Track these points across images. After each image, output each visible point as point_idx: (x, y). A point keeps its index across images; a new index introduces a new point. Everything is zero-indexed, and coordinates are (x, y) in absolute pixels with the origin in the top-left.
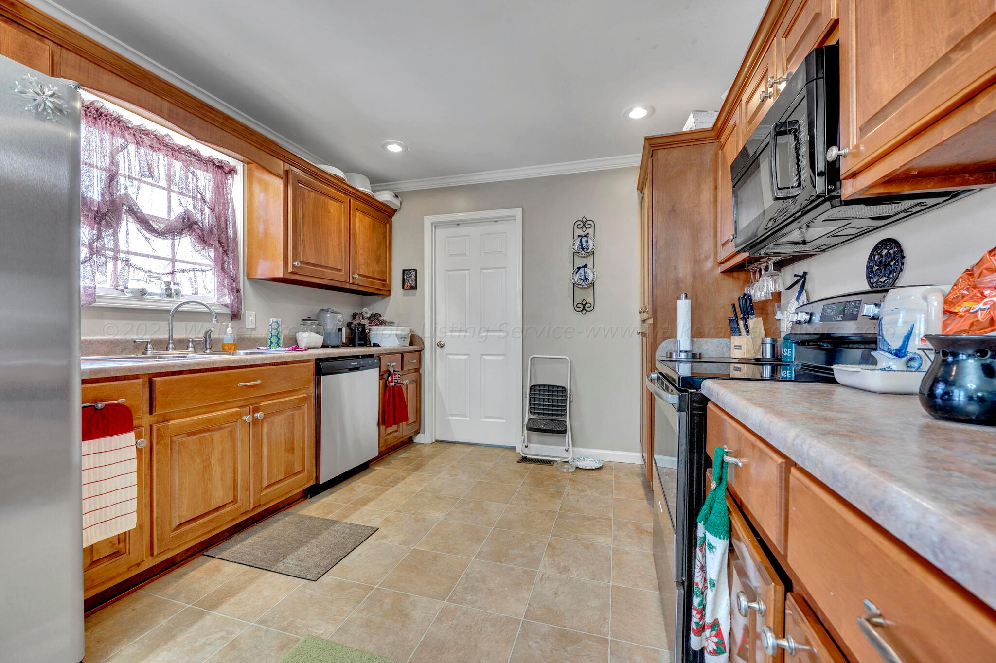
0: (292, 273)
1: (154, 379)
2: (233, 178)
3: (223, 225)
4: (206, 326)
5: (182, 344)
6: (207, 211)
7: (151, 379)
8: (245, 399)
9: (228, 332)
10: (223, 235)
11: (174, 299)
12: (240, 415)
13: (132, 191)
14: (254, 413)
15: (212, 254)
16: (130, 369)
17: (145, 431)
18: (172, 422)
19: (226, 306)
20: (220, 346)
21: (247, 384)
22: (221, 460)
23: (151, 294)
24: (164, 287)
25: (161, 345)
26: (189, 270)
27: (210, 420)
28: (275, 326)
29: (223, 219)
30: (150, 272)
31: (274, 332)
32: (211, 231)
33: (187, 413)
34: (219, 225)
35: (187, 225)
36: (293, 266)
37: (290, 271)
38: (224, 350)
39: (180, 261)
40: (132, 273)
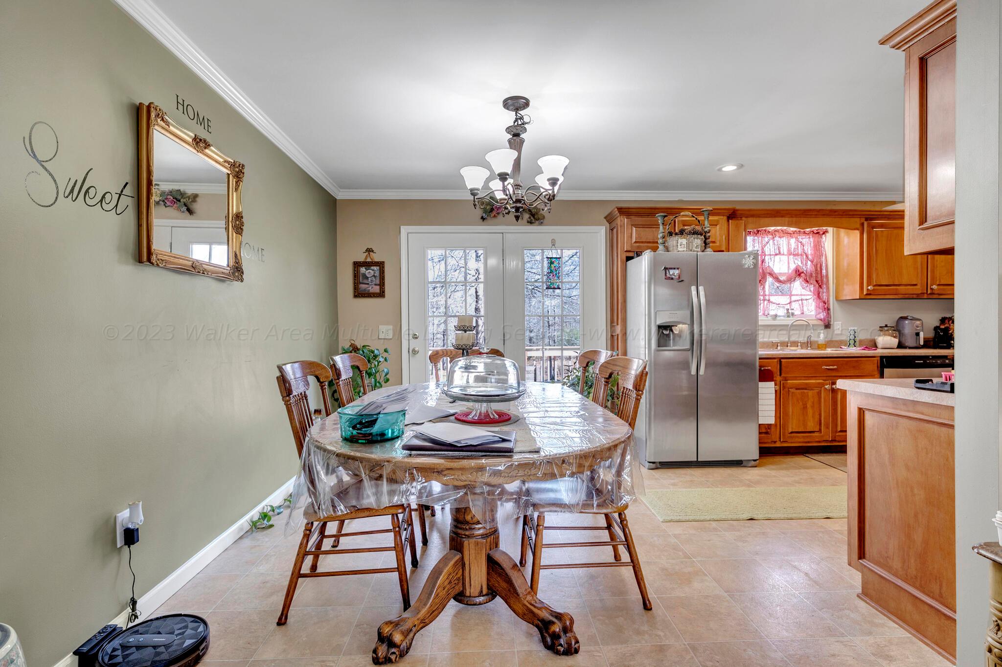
0: (867, 294)
1: (782, 360)
2: (826, 236)
3: (819, 269)
4: (808, 333)
5: (795, 344)
6: (809, 263)
7: (780, 359)
8: (827, 376)
9: (821, 336)
10: (819, 276)
11: (791, 318)
12: (823, 385)
13: (771, 265)
14: (832, 385)
15: (812, 289)
16: (773, 355)
17: (778, 382)
18: (789, 381)
19: (821, 320)
20: (817, 345)
21: (827, 367)
22: (813, 407)
23: (780, 316)
24: (786, 311)
25: (785, 344)
26: (799, 300)
27: (806, 384)
28: (852, 333)
29: (819, 266)
30: (779, 304)
31: (852, 337)
32: (811, 275)
33: (795, 378)
34: (816, 270)
35: (798, 273)
36: (868, 290)
37: (865, 294)
38: (819, 347)
39: (794, 295)
40: (772, 307)
